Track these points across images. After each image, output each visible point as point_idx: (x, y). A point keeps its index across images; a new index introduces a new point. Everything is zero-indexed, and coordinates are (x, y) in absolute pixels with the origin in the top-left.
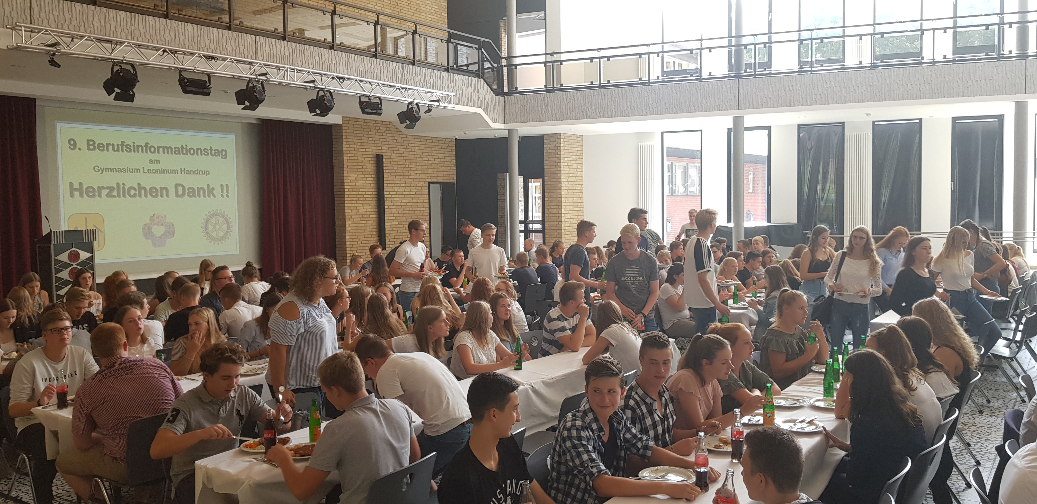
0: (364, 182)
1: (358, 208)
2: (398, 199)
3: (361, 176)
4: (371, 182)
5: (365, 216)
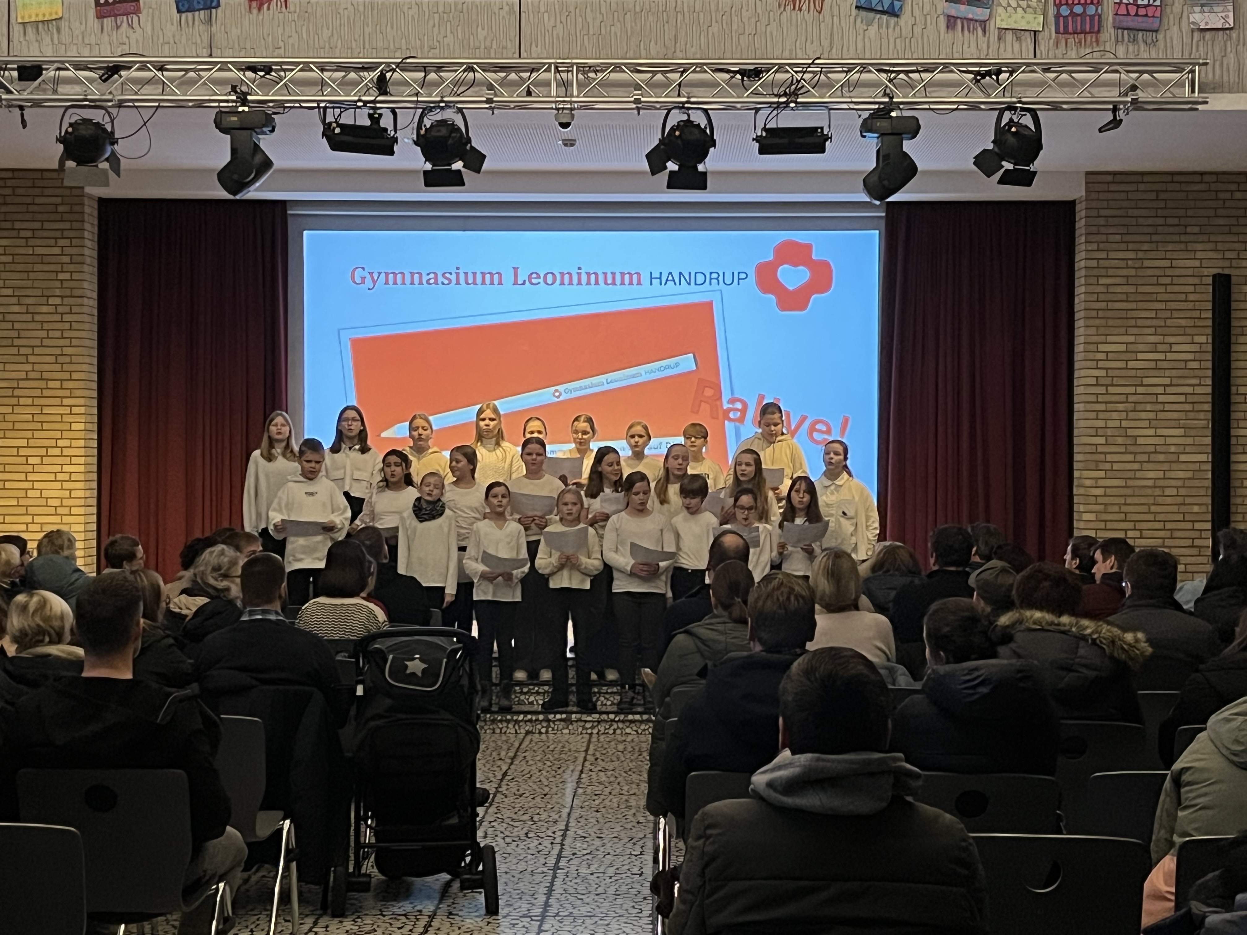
0: (1161, 356)
1: (1130, 432)
3: (1152, 339)
4: (1190, 356)
5: (1161, 457)
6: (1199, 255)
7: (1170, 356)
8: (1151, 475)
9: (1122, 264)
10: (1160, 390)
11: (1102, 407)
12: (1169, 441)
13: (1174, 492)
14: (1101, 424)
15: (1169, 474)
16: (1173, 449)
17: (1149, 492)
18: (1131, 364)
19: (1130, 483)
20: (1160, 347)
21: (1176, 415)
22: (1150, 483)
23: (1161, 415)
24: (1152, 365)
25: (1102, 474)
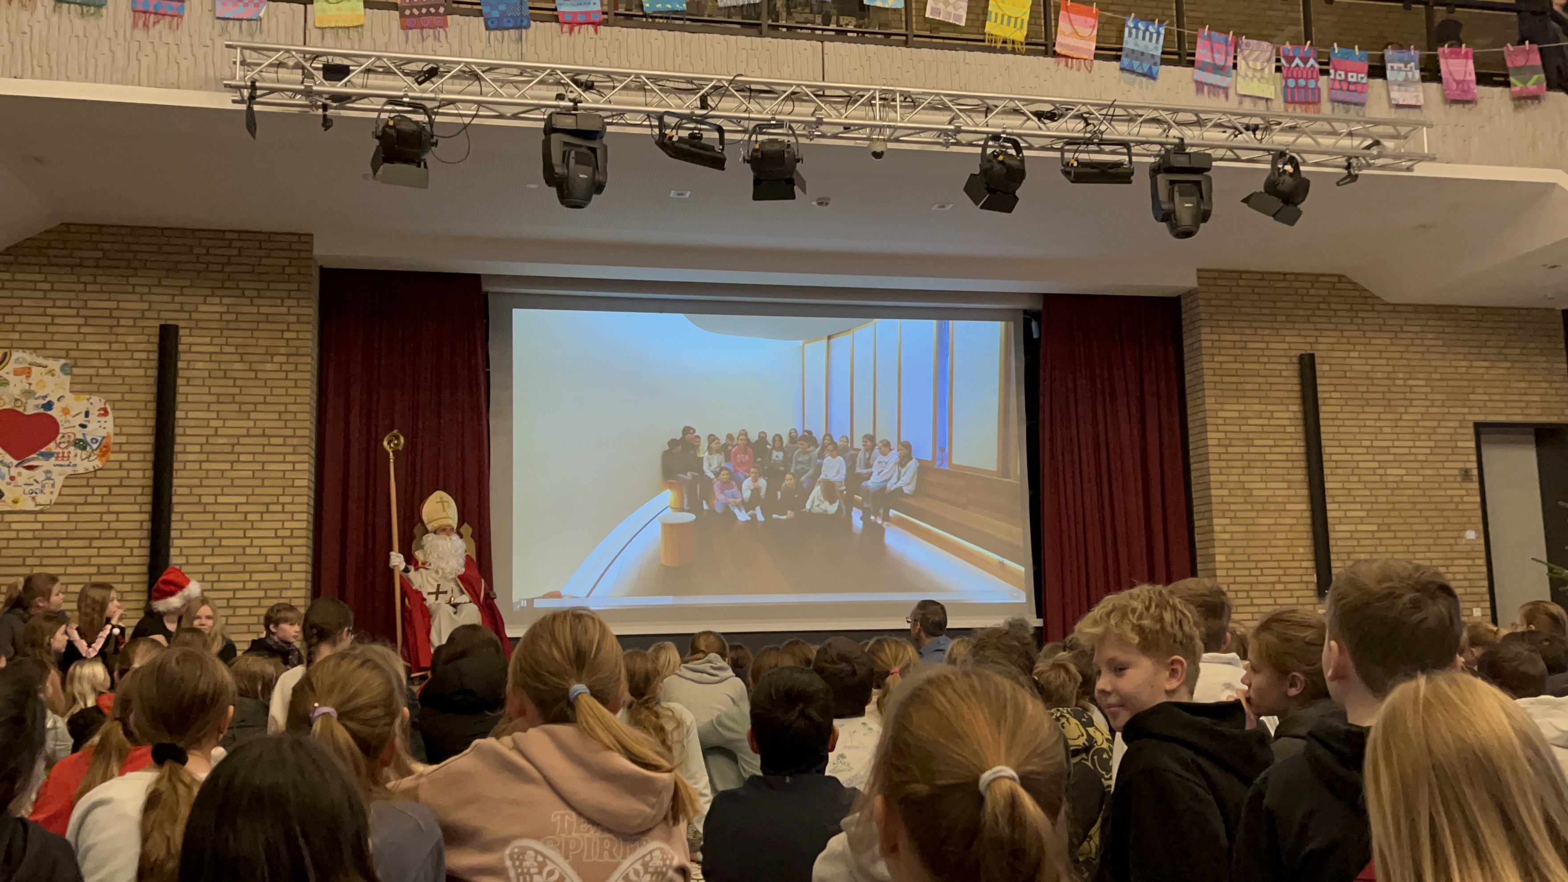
0: (1266, 422)
1: (1247, 485)
2: (1376, 465)
3: (1257, 407)
4: (1287, 422)
5: (1272, 507)
6: (1288, 339)
7: (1273, 422)
8: (1266, 521)
9: (1231, 345)
10: (1267, 450)
11: (1224, 464)
12: (1278, 492)
13: (1283, 535)
14: (1224, 478)
15: (1280, 521)
16: (1280, 499)
17: (1264, 536)
18: (1243, 428)
19: (1251, 528)
20: (1264, 415)
21: (1281, 471)
22: (1265, 528)
23: (1269, 471)
24: (1259, 429)
25: (1228, 521)
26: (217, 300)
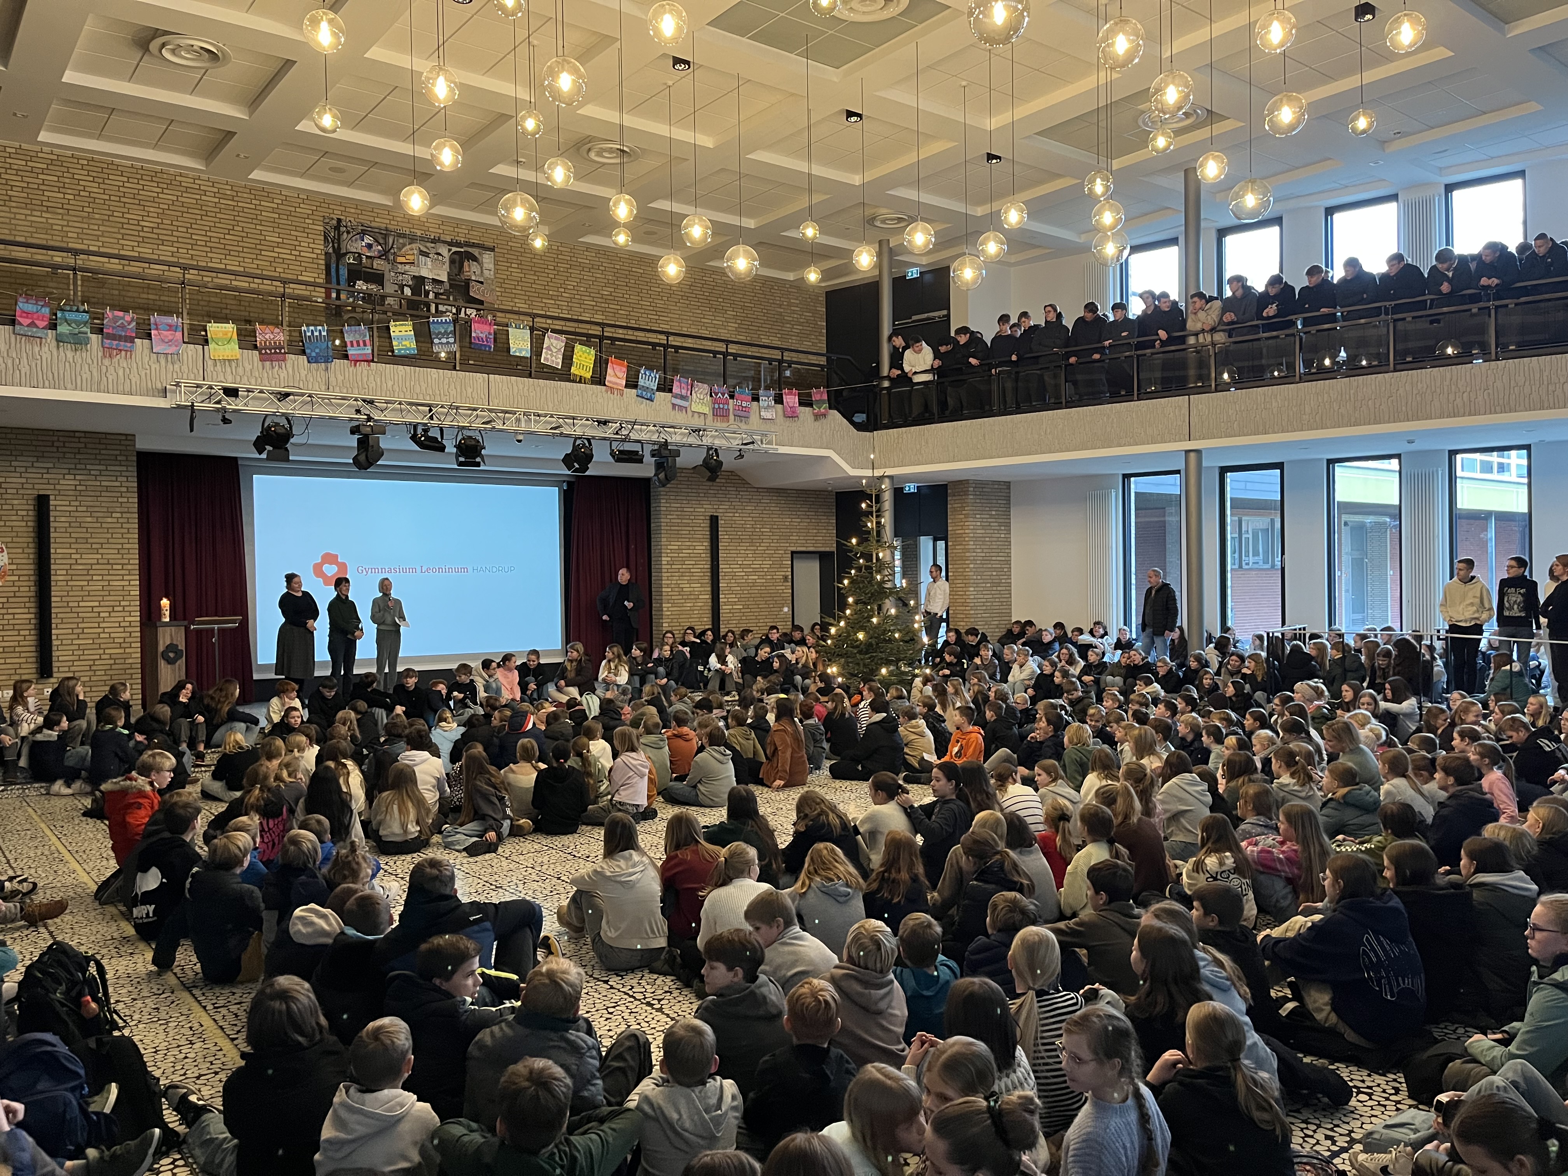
0: (691, 551)
1: (681, 586)
2: (744, 574)
3: (688, 543)
4: (703, 551)
6: (705, 506)
7: (695, 551)
9: (676, 509)
10: (691, 566)
11: (669, 574)
12: (696, 589)
14: (669, 582)
15: (696, 605)
16: (697, 593)
18: (680, 555)
20: (691, 547)
21: (698, 578)
23: (692, 578)
24: (688, 555)
26: (72, 477)
